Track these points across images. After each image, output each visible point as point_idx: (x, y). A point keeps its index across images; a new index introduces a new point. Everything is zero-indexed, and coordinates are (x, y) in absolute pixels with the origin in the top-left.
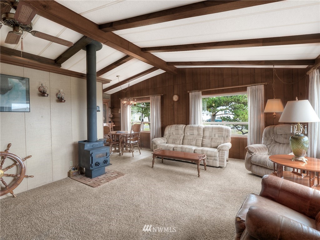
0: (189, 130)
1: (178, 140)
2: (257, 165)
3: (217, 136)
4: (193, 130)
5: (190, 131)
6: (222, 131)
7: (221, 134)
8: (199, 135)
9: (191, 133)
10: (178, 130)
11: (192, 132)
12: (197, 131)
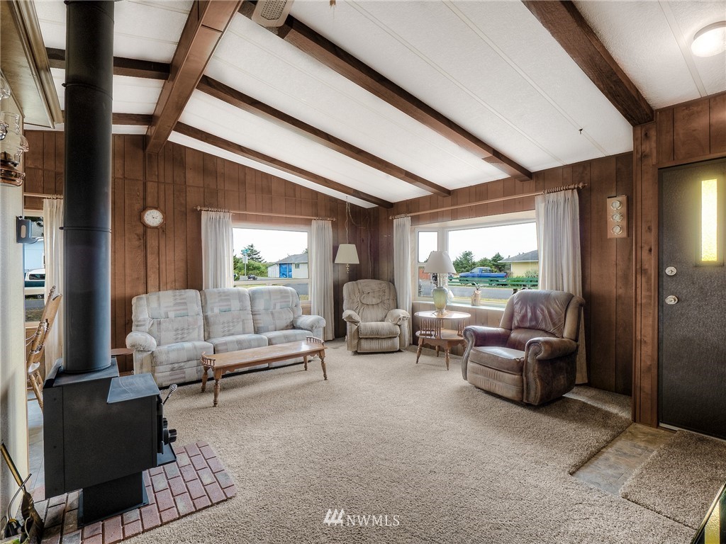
0: (217, 300)
1: (194, 329)
2: (366, 338)
3: (278, 306)
4: (229, 300)
5: (221, 304)
6: (288, 297)
7: (285, 302)
8: (243, 309)
9: (224, 308)
10: (185, 304)
11: (227, 305)
12: (238, 301)
